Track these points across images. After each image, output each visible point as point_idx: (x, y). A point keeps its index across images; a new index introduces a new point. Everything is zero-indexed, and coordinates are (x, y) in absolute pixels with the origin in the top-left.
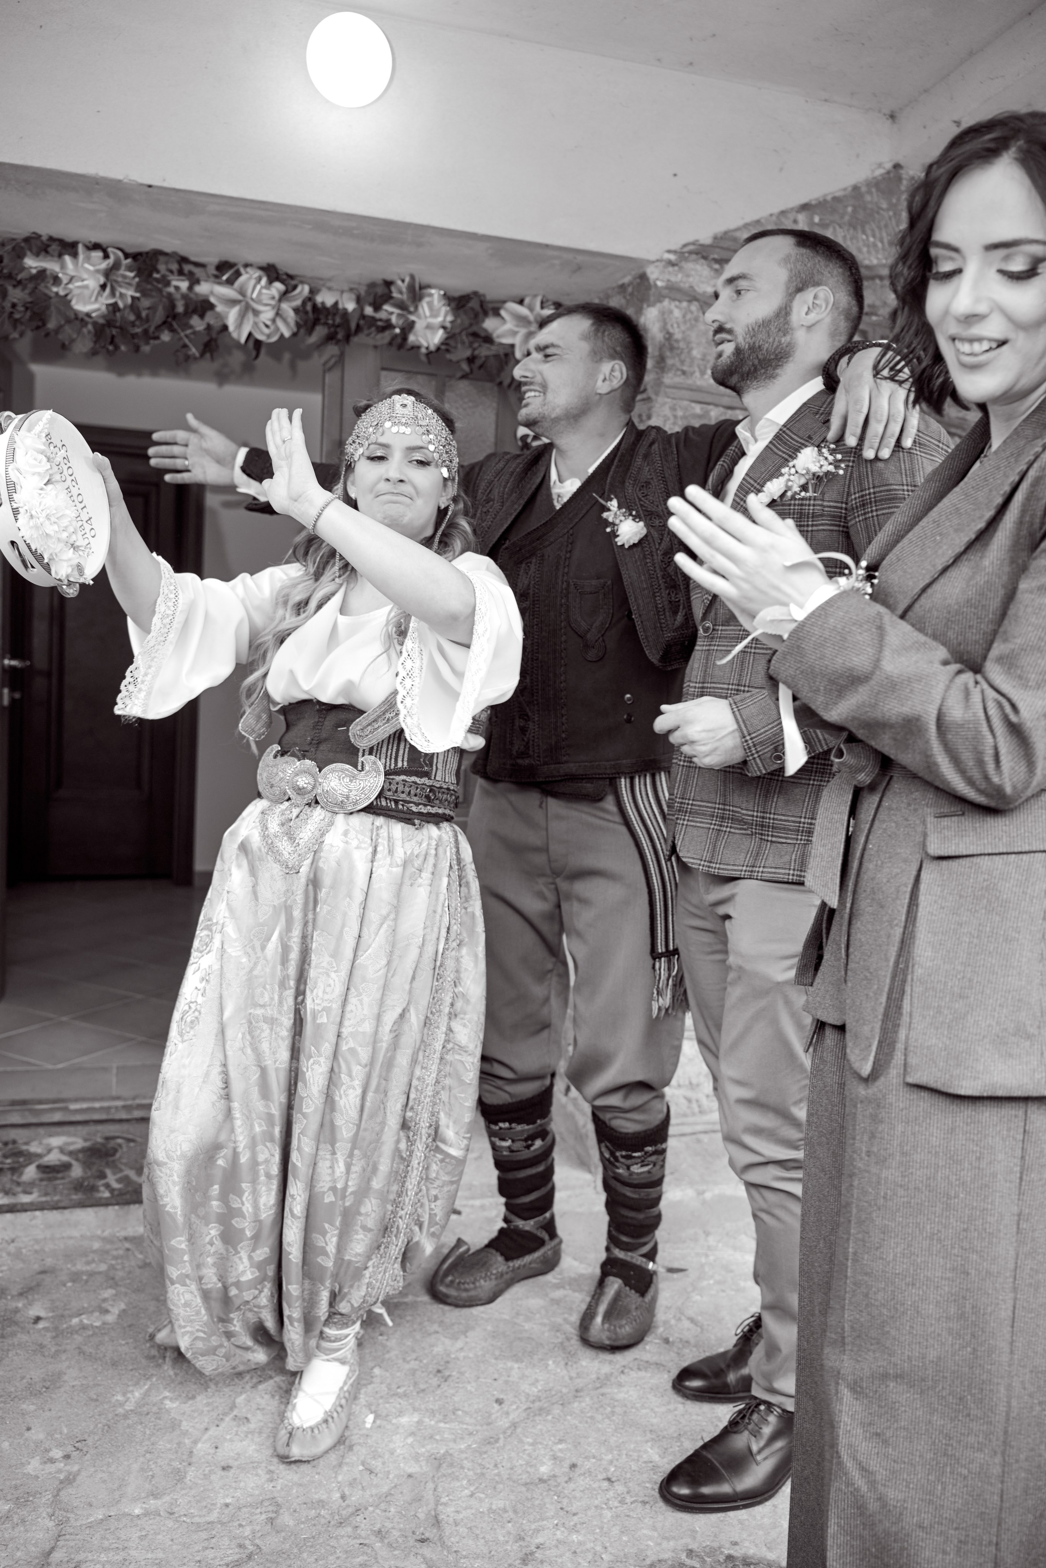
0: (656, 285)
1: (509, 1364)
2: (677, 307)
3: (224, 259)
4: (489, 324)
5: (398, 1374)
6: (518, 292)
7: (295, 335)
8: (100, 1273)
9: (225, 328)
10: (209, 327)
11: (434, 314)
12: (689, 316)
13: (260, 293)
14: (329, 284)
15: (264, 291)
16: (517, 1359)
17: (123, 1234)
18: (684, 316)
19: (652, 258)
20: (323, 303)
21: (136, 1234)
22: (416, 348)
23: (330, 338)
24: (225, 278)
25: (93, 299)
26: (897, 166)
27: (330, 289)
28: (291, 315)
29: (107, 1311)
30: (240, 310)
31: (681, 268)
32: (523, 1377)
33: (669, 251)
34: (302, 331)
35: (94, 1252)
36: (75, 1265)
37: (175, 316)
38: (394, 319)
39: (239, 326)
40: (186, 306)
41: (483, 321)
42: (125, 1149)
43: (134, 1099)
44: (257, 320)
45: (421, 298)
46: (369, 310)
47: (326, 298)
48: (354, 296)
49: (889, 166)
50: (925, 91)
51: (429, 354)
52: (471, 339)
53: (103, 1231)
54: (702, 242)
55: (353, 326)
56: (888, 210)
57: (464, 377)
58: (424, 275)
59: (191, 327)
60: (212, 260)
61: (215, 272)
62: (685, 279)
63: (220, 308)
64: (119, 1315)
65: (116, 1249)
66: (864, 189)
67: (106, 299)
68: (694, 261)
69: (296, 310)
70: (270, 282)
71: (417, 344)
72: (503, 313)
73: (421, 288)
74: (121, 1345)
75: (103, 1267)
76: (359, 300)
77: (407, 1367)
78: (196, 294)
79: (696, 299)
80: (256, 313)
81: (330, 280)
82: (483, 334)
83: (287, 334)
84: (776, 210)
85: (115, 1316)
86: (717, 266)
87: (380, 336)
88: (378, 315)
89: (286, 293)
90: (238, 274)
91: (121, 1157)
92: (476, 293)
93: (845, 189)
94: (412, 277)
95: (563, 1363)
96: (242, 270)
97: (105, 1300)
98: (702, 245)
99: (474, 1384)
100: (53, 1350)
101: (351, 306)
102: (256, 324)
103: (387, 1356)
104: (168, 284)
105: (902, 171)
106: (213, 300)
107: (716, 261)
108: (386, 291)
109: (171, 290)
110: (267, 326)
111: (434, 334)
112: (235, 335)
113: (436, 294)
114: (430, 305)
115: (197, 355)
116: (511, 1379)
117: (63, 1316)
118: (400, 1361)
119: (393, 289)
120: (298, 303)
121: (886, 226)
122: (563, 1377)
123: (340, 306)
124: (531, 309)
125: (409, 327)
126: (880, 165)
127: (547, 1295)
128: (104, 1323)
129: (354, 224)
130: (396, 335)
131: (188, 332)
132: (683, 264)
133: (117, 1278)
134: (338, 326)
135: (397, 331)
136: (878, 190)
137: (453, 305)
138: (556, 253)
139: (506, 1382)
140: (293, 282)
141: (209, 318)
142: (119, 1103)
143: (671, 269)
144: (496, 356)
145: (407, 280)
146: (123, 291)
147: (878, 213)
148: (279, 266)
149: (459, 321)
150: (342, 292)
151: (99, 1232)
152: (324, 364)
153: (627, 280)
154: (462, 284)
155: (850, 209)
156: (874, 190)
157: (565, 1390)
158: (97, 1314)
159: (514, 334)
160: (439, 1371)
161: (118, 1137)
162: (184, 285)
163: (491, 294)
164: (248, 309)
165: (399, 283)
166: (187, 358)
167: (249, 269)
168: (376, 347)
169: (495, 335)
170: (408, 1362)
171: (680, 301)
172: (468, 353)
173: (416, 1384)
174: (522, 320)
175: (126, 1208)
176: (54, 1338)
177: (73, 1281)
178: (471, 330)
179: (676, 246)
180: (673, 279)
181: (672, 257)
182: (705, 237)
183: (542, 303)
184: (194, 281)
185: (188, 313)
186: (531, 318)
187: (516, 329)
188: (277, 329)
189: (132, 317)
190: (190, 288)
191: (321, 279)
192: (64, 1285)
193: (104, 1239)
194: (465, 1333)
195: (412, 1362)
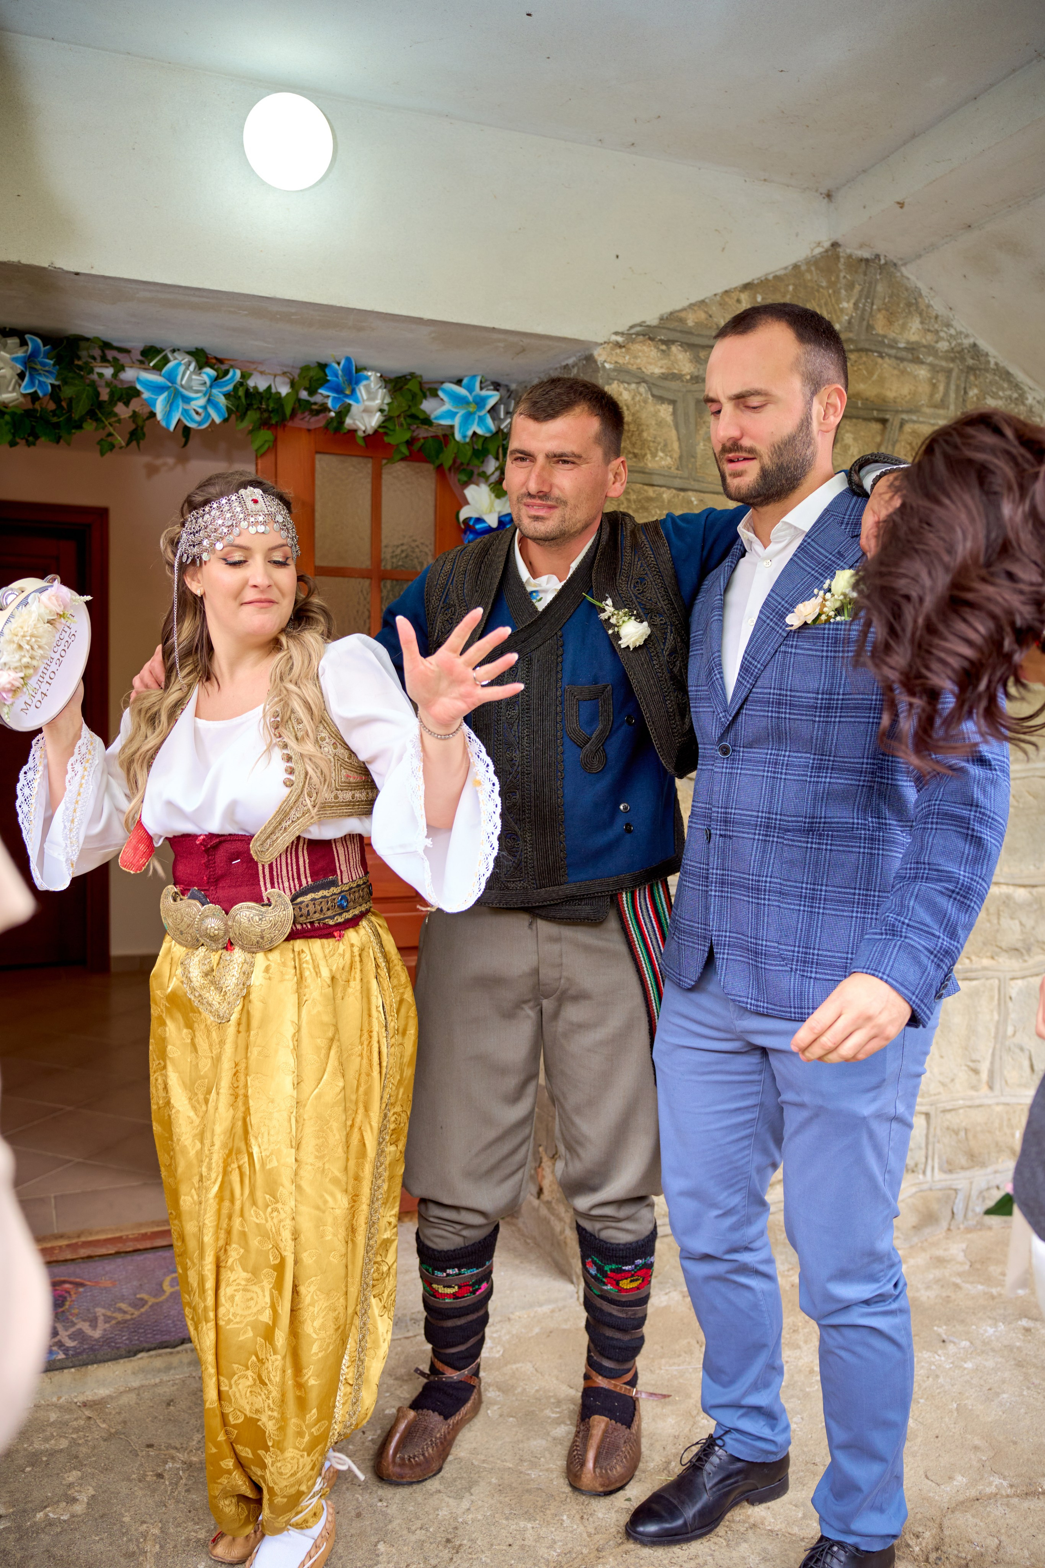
0: (604, 367)
1: (522, 1524)
2: (626, 389)
3: (149, 344)
4: (428, 406)
5: (405, 1549)
6: (457, 373)
7: (226, 420)
8: (61, 1451)
9: (153, 415)
10: (135, 415)
11: (372, 397)
12: (638, 398)
13: (190, 379)
14: (261, 368)
15: (194, 377)
16: (531, 1518)
17: (81, 1399)
18: (633, 399)
19: (600, 340)
20: (255, 388)
21: (96, 1398)
22: (353, 432)
23: (265, 424)
24: (152, 364)
25: (10, 389)
26: (835, 245)
27: (262, 373)
28: (222, 401)
29: (75, 1500)
30: (169, 396)
31: (628, 350)
32: (539, 1539)
33: (616, 333)
34: (233, 417)
35: (52, 1424)
36: (32, 1444)
37: (100, 405)
38: (330, 403)
39: (168, 415)
40: (112, 394)
41: (421, 403)
42: (74, 1297)
43: (79, 1236)
44: (186, 407)
45: (357, 383)
46: (304, 395)
47: (259, 383)
48: (287, 380)
49: (827, 244)
50: (864, 171)
51: (367, 438)
52: (409, 420)
53: (59, 1398)
54: (648, 323)
55: (288, 411)
56: (828, 288)
57: (404, 459)
58: (359, 356)
59: (116, 415)
60: (137, 345)
61: (140, 358)
62: (632, 361)
63: (146, 395)
64: (88, 1504)
65: (76, 1419)
66: (803, 268)
67: (26, 388)
68: (642, 342)
69: (227, 396)
70: (200, 367)
71: (354, 427)
72: (440, 393)
73: (358, 370)
74: (95, 1542)
75: (64, 1444)
76: (293, 384)
77: (413, 1538)
78: (122, 381)
79: (645, 381)
80: (187, 400)
81: (261, 363)
82: (422, 416)
83: (218, 420)
84: (720, 290)
85: (85, 1506)
86: (664, 347)
87: (314, 419)
88: (312, 399)
89: (217, 378)
90: (166, 360)
91: (70, 1307)
92: (412, 375)
93: (786, 268)
94: (348, 360)
95: (578, 1517)
96: (170, 356)
97: (70, 1486)
98: (648, 326)
99: (488, 1553)
100: (19, 1556)
101: (284, 390)
102: (185, 412)
103: (390, 1527)
104: (91, 371)
105: (840, 250)
106: (139, 387)
107: (663, 342)
108: (321, 374)
109: (95, 377)
110: (197, 413)
111: (371, 417)
112: (163, 424)
113: (373, 376)
114: (367, 388)
115: (123, 444)
116: (526, 1543)
117: (25, 1511)
118: (405, 1532)
119: (328, 371)
120: (230, 387)
121: (826, 304)
122: (581, 1534)
123: (273, 390)
124: (470, 390)
125: (345, 411)
126: (819, 244)
127: (548, 1434)
128: (73, 1516)
129: (293, 310)
130: (332, 418)
131: (113, 420)
132: (630, 345)
133: (81, 1455)
134: (272, 411)
135: (333, 414)
136: (817, 268)
137: (390, 386)
138: (501, 336)
139: (522, 1547)
140: (224, 367)
141: (135, 405)
142: (63, 1242)
143: (618, 351)
144: (436, 437)
145: (343, 363)
146: (43, 379)
147: (818, 291)
148: (208, 351)
149: (395, 404)
150: (275, 376)
151: (55, 1399)
152: (257, 450)
153: (570, 361)
154: (399, 365)
155: (791, 288)
156: (813, 268)
157: (585, 1551)
158: (63, 1504)
159: (453, 415)
160: (448, 1541)
161: (64, 1282)
162: (108, 372)
163: (428, 375)
164: (176, 396)
165: (336, 366)
166: (112, 447)
167: (176, 354)
168: (309, 430)
169: (432, 416)
170: (414, 1533)
171: (628, 383)
172: (407, 436)
173: (426, 1559)
174: (460, 401)
175: (83, 1369)
176: (17, 1540)
177: (33, 1465)
178: (409, 413)
179: (623, 328)
180: (621, 361)
181: (620, 339)
182: (652, 319)
183: (481, 382)
184: (120, 368)
185: (113, 401)
186: (471, 399)
187: (454, 410)
188: (209, 415)
189: (52, 406)
190: (115, 375)
191: (253, 363)
192: (23, 1471)
193: (62, 1408)
194: (469, 1489)
195: (418, 1532)
